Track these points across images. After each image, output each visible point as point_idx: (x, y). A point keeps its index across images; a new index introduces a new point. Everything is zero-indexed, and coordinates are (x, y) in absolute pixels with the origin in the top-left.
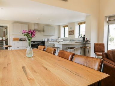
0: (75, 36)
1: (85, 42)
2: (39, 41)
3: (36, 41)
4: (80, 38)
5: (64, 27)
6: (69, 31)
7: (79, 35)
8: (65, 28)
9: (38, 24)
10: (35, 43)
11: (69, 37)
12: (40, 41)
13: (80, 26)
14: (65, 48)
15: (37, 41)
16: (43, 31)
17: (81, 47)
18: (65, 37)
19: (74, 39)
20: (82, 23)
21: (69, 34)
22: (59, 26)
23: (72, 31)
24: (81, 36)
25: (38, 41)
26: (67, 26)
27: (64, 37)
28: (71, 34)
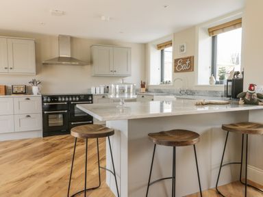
0: (195, 78)
1: (246, 103)
2: (72, 96)
3: (61, 96)
4: (217, 83)
5: (161, 47)
6: (176, 61)
7: (213, 72)
8: (162, 51)
9: (72, 38)
10: (58, 101)
11: (174, 81)
12: (76, 96)
13: (214, 39)
14: (145, 134)
15: (65, 96)
16: (91, 62)
17: (224, 128)
18: (165, 80)
19: (194, 89)
20: (224, 27)
21: (175, 71)
22: (144, 47)
23: (184, 60)
24: (222, 78)
25: (68, 96)
26: (169, 44)
27: (162, 80)
28: (182, 71)
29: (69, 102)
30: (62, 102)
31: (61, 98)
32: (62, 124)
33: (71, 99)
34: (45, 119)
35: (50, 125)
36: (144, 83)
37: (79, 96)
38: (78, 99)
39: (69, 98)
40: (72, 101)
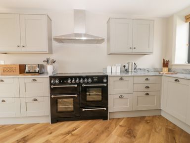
10: (67, 84)
15: (76, 77)
25: (80, 77)
29: (80, 84)
30: (72, 84)
31: (72, 79)
32: (73, 109)
33: (82, 81)
34: (54, 103)
35: (59, 110)
36: (168, 62)
37: (92, 77)
38: (90, 80)
39: (80, 79)
40: (84, 83)
